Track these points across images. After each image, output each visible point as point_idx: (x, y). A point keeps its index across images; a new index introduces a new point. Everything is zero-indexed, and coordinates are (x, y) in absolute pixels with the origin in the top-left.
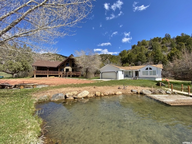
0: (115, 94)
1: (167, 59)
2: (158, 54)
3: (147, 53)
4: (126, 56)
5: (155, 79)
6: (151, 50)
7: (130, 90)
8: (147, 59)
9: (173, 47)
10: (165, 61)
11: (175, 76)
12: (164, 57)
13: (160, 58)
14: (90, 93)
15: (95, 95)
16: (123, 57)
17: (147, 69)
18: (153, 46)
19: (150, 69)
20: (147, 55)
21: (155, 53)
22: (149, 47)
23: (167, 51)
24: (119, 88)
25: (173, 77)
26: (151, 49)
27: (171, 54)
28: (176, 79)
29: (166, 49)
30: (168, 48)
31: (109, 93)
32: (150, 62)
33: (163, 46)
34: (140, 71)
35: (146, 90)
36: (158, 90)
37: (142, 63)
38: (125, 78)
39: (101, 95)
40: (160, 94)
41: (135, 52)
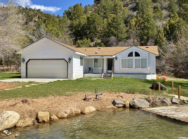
0: (82, 113)
1: (163, 35)
2: (148, 22)
3: (128, 18)
4: (83, 20)
5: (146, 77)
6: (135, 13)
7: (110, 102)
8: (127, 31)
9: (172, 12)
10: (161, 38)
11: (175, 70)
12: (159, 32)
13: (151, 32)
14: (22, 117)
15: (37, 119)
16: (76, 22)
17: (131, 55)
18: (137, 4)
19: (137, 54)
20: (126, 22)
21: (142, 21)
22: (130, 6)
23: (163, 18)
24: (85, 99)
25: (173, 72)
26: (134, 9)
27: (169, 26)
28: (176, 75)
29: (161, 14)
30: (165, 13)
31: (69, 112)
32: (132, 40)
33: (155, 8)
34: (116, 58)
35: (139, 100)
36: (159, 99)
37: (119, 41)
38: (87, 75)
39: (50, 118)
40: (164, 106)
41: (102, 14)
